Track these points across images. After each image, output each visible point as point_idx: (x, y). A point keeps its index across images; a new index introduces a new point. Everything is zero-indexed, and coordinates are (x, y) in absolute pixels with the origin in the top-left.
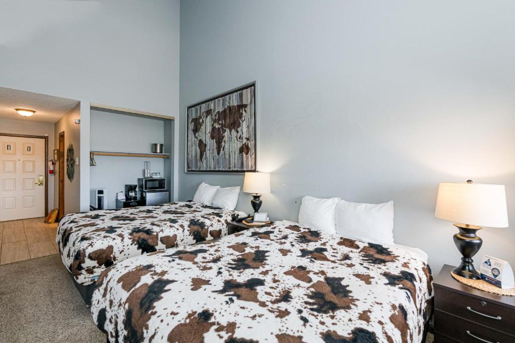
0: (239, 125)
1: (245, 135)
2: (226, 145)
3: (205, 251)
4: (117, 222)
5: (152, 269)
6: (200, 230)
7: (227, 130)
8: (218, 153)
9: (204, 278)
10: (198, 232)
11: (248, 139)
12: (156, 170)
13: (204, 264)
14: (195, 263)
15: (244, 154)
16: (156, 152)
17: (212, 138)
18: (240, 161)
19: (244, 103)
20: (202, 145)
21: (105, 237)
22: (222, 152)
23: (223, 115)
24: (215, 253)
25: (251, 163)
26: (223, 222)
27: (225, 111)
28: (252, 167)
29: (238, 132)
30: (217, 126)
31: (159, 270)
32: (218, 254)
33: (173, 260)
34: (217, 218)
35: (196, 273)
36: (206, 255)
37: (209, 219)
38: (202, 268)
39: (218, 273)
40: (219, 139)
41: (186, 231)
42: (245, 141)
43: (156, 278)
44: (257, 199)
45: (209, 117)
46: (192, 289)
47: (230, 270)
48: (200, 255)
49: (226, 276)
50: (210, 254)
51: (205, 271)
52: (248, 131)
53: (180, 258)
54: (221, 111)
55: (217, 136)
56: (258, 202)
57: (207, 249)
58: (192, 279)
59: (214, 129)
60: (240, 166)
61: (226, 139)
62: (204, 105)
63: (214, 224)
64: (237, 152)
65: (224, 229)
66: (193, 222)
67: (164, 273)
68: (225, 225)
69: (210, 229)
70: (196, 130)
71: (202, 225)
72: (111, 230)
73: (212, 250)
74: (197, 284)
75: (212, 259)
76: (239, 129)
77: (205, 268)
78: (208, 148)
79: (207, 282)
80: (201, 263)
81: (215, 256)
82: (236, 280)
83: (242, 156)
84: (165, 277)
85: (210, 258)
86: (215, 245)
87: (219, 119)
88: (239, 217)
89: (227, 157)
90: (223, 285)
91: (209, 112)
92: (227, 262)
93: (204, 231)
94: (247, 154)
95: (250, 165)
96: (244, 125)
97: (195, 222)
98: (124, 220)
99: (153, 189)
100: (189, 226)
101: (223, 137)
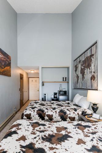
0: (90, 66)
1: (93, 71)
2: (85, 76)
3: (89, 127)
4: (57, 106)
5: (67, 130)
6: (64, 115)
7: (86, 69)
8: (83, 80)
9: (83, 140)
10: (63, 116)
11: (94, 72)
12: (64, 87)
13: (87, 134)
14: (83, 132)
15: (93, 80)
16: (64, 80)
17: (81, 73)
18: (91, 84)
19: (93, 53)
20: (78, 77)
21: (52, 111)
22: (84, 79)
23: (84, 62)
24: (94, 129)
25: (95, 85)
26: (76, 114)
27: (85, 60)
28: (96, 88)
29: (90, 69)
30: (83, 67)
31: (68, 131)
32: (96, 130)
33: (75, 128)
34: (74, 111)
35: (81, 136)
36: (90, 129)
37: (69, 111)
38: (85, 135)
39: (91, 140)
40: (83, 74)
41: (57, 114)
42: (93, 73)
43: (66, 133)
44: (95, 106)
45: (80, 64)
46: (77, 144)
47: (99, 140)
48: (87, 128)
49: (95, 143)
50: (92, 129)
51: (85, 137)
52: (94, 68)
53: (78, 128)
54: (84, 60)
55: (83, 72)
56: (95, 107)
57: (91, 126)
58: (79, 139)
59: (81, 68)
60: (91, 86)
61: (86, 73)
62: (78, 59)
63: (71, 114)
64: (90, 79)
65: (77, 118)
66: (61, 111)
67: (70, 133)
68: (77, 116)
69: (69, 116)
70: (76, 71)
71: (65, 113)
72: (54, 109)
73: (93, 127)
74: (80, 142)
75: (92, 132)
76: (91, 68)
77: (87, 136)
78: (79, 78)
79: (84, 143)
80: (85, 133)
81: (94, 131)
82: (99, 147)
83: (92, 81)
84: (69, 134)
85: (91, 131)
86: (95, 125)
87: (83, 64)
88: (86, 113)
89: (86, 82)
90: (91, 147)
91: (80, 62)
92: (99, 136)
93: (65, 116)
94: (94, 80)
95: (95, 86)
96: (93, 65)
97: (62, 111)
98: (59, 106)
99: (62, 95)
100: (59, 112)
101: (85, 72)
